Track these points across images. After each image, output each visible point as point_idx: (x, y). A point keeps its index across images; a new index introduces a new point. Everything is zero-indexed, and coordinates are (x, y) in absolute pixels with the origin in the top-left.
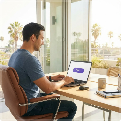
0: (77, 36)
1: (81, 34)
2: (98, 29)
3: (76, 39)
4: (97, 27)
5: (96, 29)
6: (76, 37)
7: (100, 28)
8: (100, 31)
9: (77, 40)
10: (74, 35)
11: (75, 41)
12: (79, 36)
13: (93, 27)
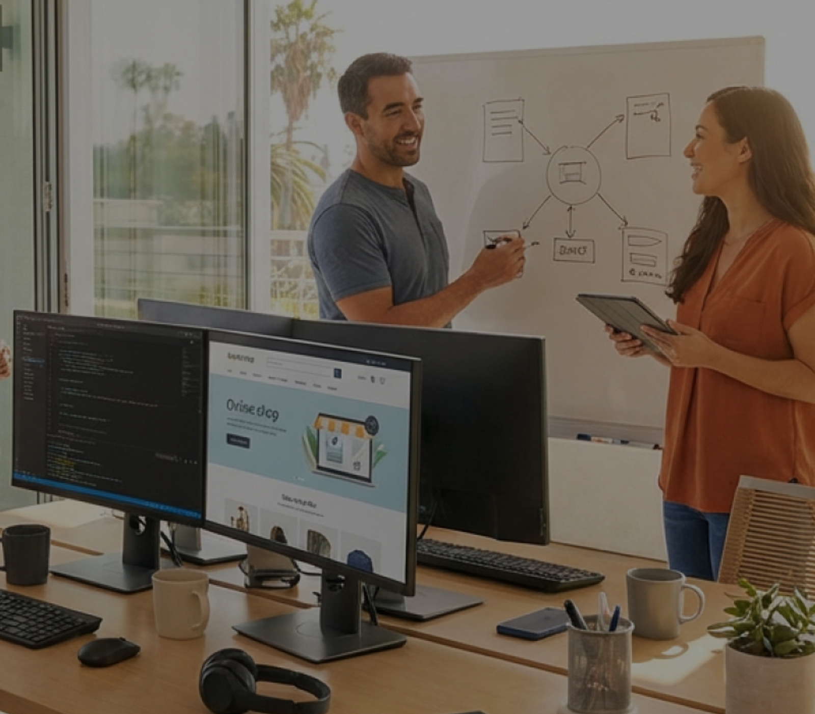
0: (154, 89)
1: (178, 74)
2: (311, 36)
3: (146, 109)
4: (304, 25)
5: (293, 38)
6: (144, 95)
7: (327, 32)
8: (326, 55)
9: (148, 120)
10: (133, 84)
11: (140, 127)
12: (167, 89)
13: (275, 26)
